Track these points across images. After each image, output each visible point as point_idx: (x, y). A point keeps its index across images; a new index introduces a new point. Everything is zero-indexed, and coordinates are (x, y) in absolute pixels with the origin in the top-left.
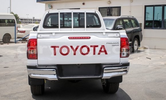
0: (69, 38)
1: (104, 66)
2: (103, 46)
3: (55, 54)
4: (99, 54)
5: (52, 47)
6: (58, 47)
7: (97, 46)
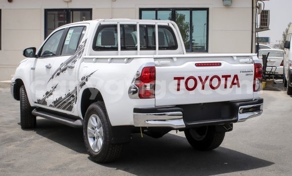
0: (196, 64)
1: (238, 104)
2: (236, 76)
3: (178, 90)
4: (231, 87)
5: (175, 78)
6: (183, 78)
7: (230, 76)
